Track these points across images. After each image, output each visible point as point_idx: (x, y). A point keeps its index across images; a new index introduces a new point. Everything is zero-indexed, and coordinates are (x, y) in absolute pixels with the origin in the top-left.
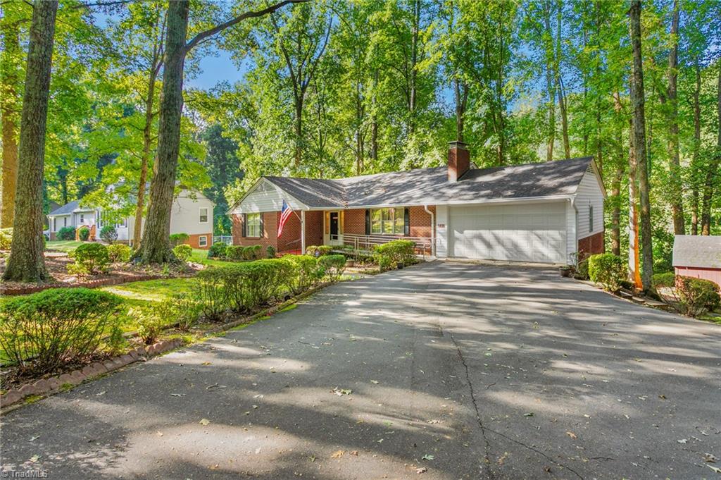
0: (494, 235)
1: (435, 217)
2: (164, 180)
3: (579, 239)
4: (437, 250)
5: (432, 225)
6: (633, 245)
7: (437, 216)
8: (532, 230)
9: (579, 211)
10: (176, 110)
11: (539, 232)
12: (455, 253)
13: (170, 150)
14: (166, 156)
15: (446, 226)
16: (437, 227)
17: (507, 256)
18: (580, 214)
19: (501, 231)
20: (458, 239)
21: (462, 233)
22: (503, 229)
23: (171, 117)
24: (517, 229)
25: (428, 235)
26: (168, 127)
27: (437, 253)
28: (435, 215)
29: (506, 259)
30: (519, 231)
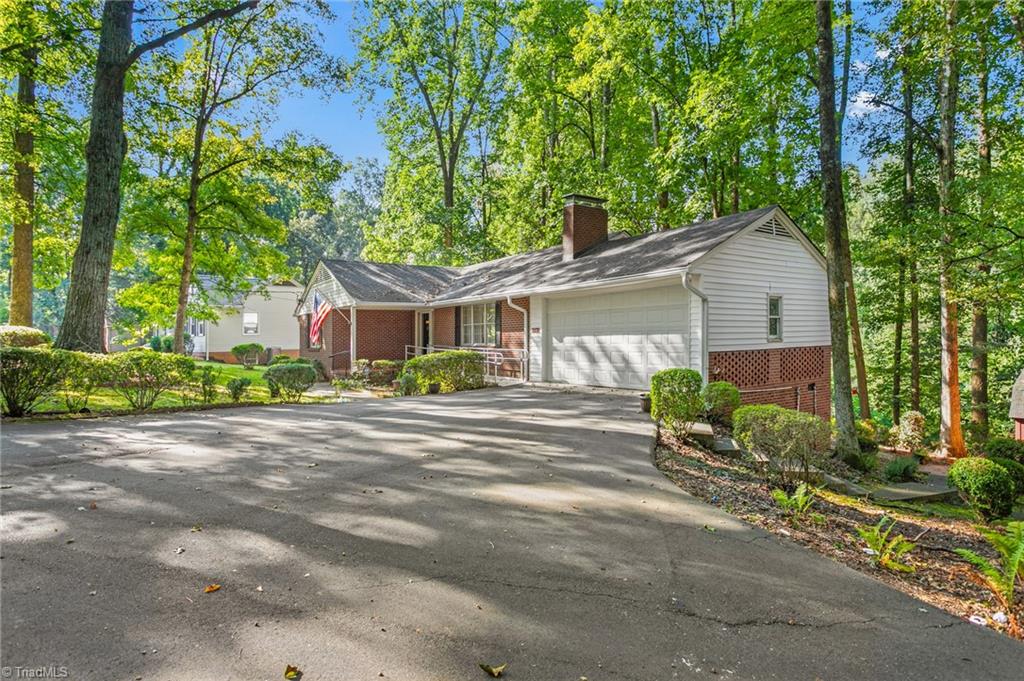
0: (599, 342)
1: (528, 317)
2: (88, 253)
3: (712, 349)
4: (531, 370)
5: (525, 329)
6: (948, 379)
7: (531, 315)
8: (648, 334)
9: (709, 299)
10: (105, 154)
11: (657, 338)
12: (554, 375)
13: (98, 212)
14: (91, 219)
15: (541, 331)
16: (531, 331)
17: (615, 380)
18: (711, 305)
19: (608, 337)
20: (556, 350)
21: (561, 341)
22: (611, 334)
23: (97, 165)
24: (628, 334)
25: (520, 345)
26: (94, 179)
27: (531, 375)
28: (528, 313)
29: (613, 384)
30: (630, 336)
